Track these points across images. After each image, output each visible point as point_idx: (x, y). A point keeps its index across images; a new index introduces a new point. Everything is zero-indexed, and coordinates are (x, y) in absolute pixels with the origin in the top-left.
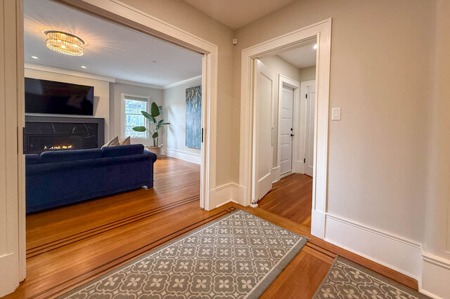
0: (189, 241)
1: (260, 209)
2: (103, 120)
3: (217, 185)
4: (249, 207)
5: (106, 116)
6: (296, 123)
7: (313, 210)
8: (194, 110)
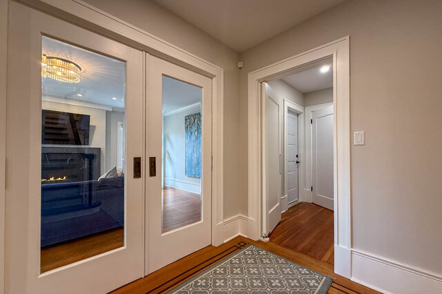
0: (199, 284)
1: (272, 244)
2: (99, 149)
3: (225, 217)
4: (259, 241)
5: (102, 146)
6: (301, 150)
7: (335, 245)
8: (193, 138)
